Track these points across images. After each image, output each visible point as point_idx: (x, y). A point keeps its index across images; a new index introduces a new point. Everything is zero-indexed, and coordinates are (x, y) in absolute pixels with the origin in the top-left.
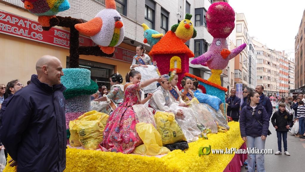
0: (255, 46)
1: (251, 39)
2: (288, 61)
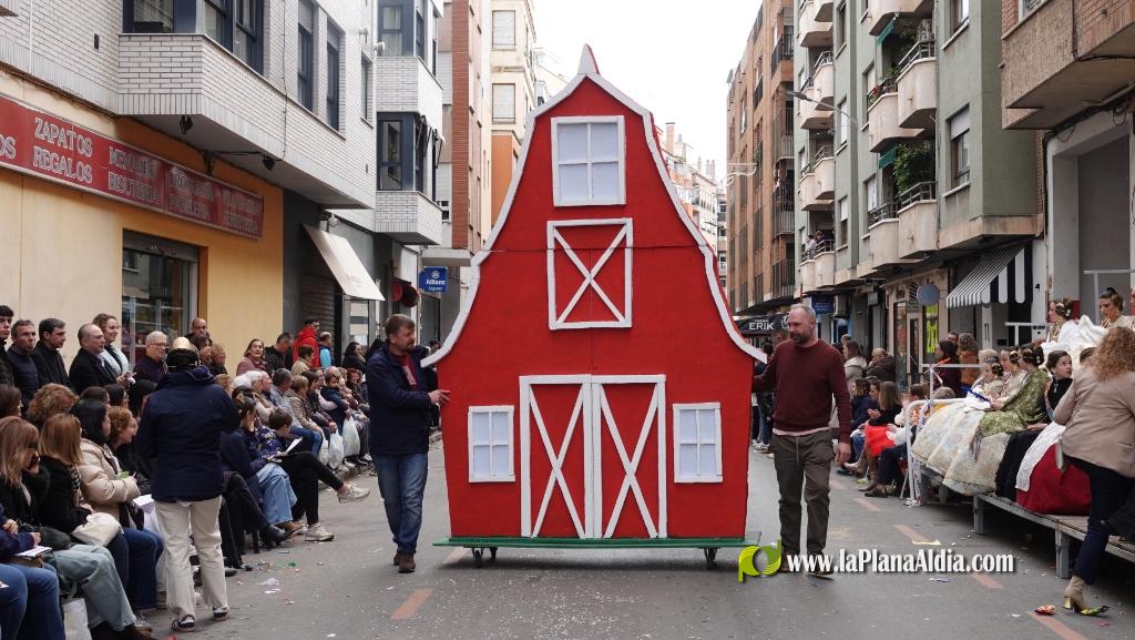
2: (689, 176)
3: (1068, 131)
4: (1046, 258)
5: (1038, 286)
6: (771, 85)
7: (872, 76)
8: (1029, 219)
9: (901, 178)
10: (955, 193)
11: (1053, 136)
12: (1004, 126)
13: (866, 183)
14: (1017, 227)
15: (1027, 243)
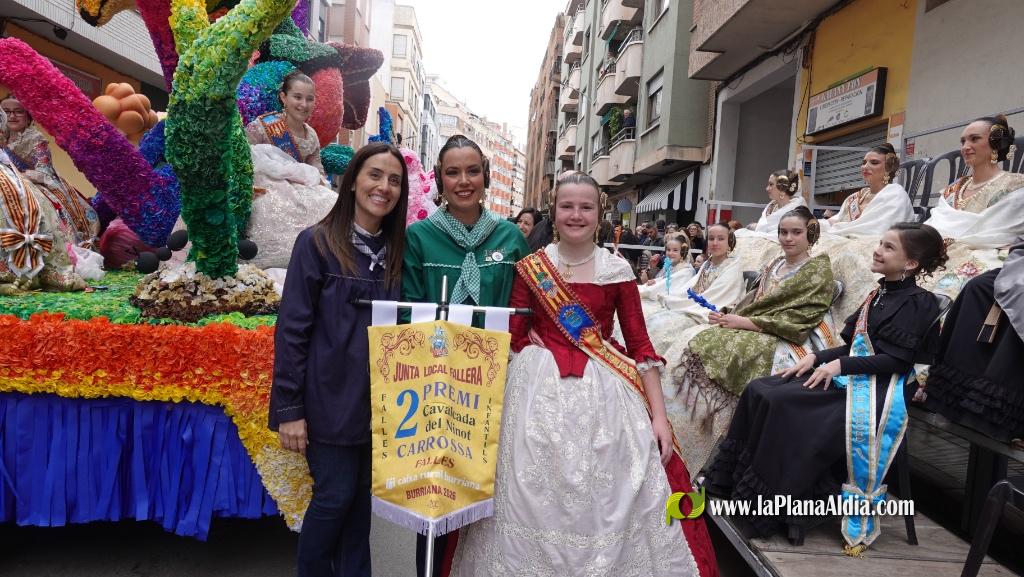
0: (438, 102)
1: (431, 81)
2: (512, 150)
3: (738, 80)
4: (710, 179)
5: (702, 199)
6: (549, 89)
7: (602, 70)
8: (699, 150)
9: (614, 129)
10: (648, 133)
11: (725, 87)
12: (690, 75)
13: (593, 138)
14: (691, 155)
15: (696, 167)
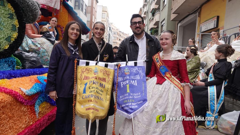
1: (111, 24)
7: (150, 20)
9: (153, 33)
11: (180, 23)
12: (171, 20)
